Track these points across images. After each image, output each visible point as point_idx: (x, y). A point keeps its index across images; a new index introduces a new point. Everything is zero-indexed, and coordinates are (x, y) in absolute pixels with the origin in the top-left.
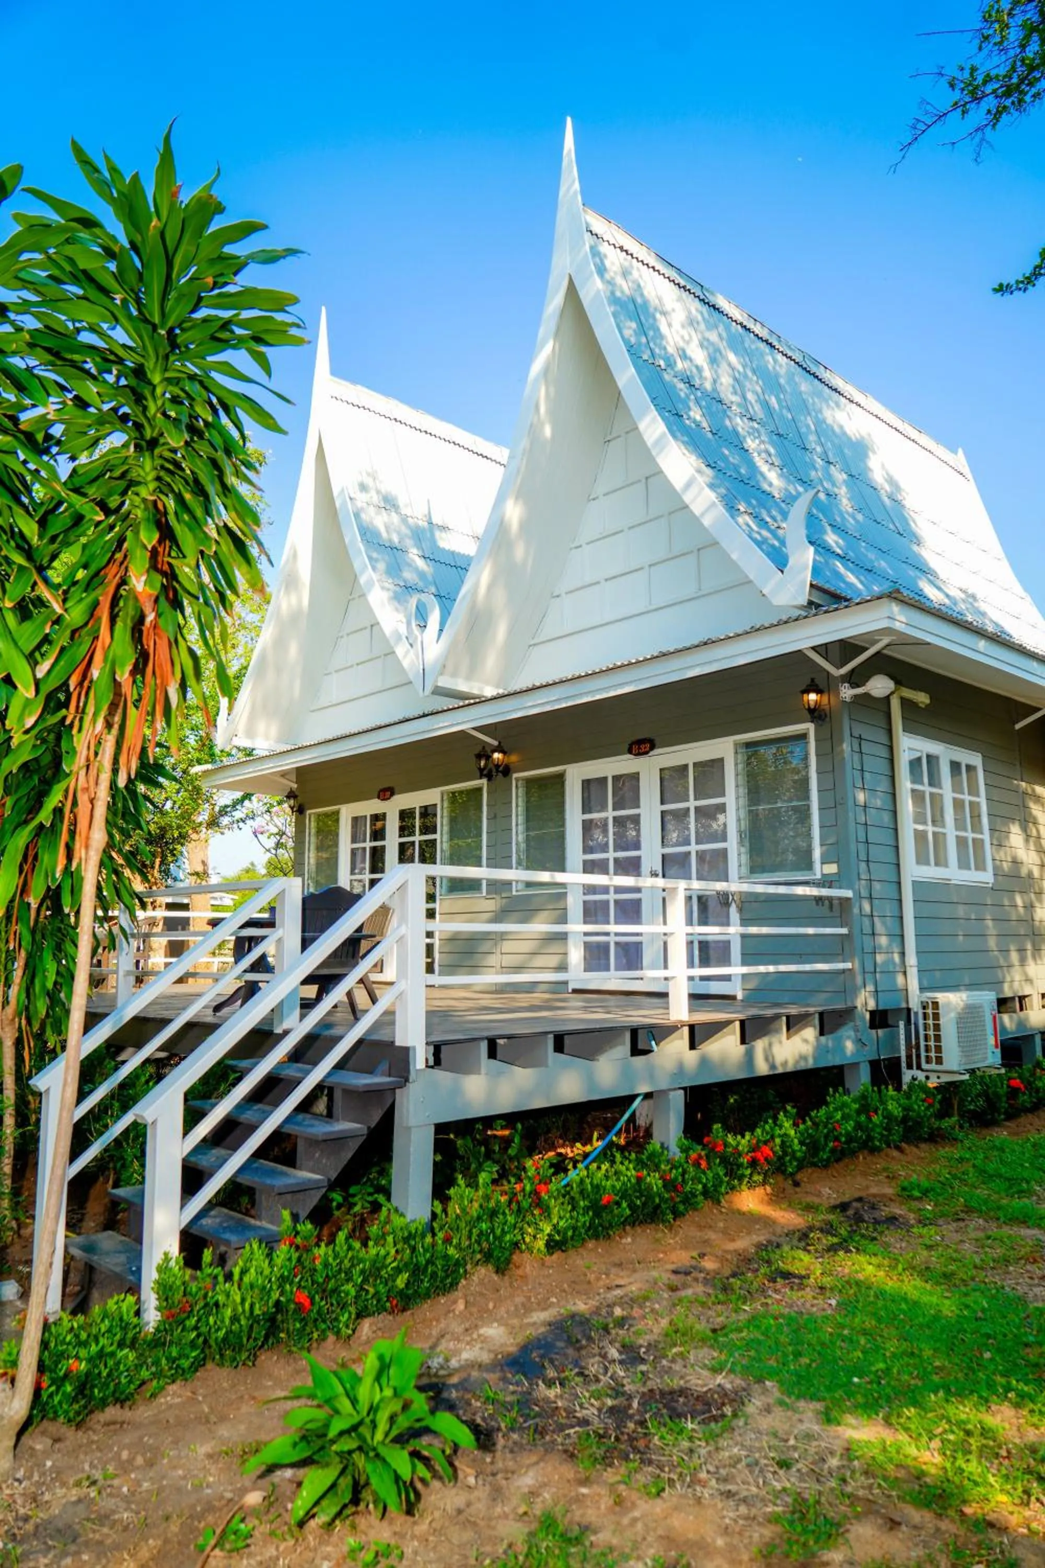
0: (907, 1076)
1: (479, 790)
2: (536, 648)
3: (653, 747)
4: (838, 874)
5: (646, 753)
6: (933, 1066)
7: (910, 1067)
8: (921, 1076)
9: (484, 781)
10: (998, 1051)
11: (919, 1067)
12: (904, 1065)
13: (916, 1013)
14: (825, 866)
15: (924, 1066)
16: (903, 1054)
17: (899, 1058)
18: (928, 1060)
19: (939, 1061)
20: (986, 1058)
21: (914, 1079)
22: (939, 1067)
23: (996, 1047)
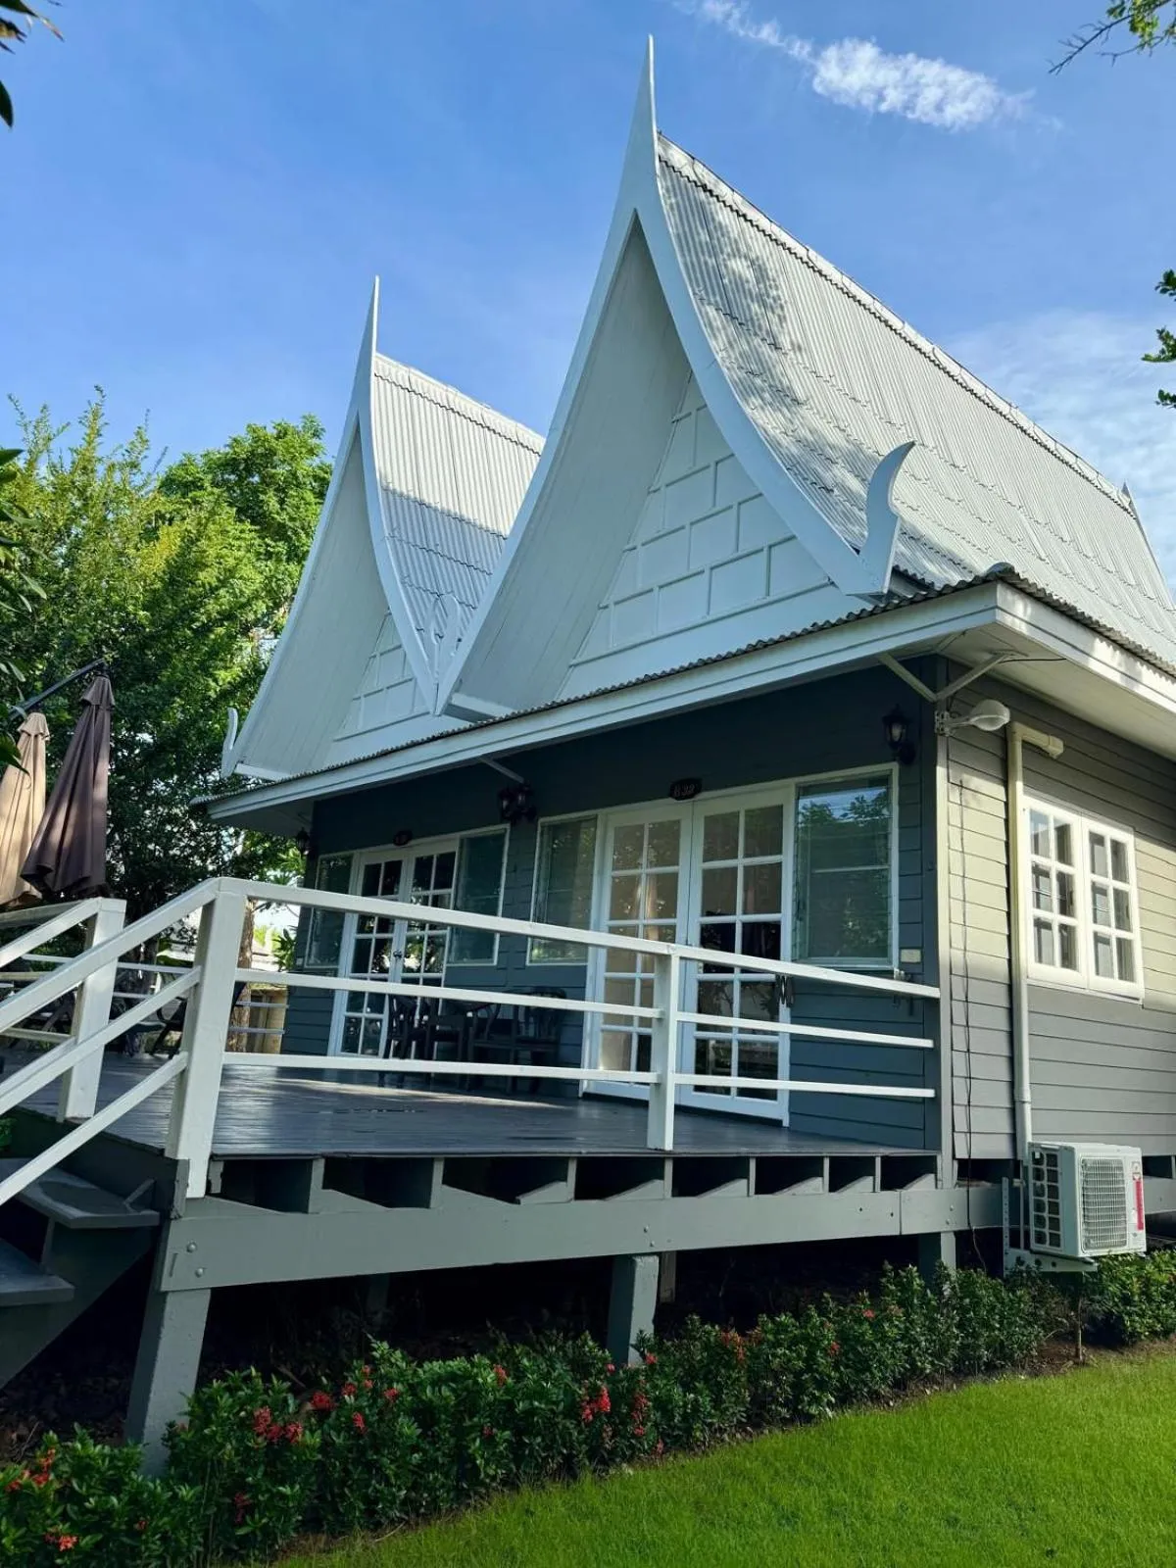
0: (1010, 1256)
1: (500, 838)
2: (577, 669)
3: (697, 791)
4: (922, 963)
5: (691, 796)
6: (1046, 1247)
7: (1015, 1244)
8: (1030, 1260)
9: (507, 826)
10: (1143, 1233)
11: (1027, 1247)
12: (1006, 1240)
13: (1026, 1168)
14: (905, 952)
15: (1034, 1246)
16: (1006, 1225)
17: (1000, 1231)
18: (1040, 1239)
19: (1056, 1240)
20: (1124, 1243)
21: (1019, 1261)
22: (1054, 1250)
23: (1140, 1228)
